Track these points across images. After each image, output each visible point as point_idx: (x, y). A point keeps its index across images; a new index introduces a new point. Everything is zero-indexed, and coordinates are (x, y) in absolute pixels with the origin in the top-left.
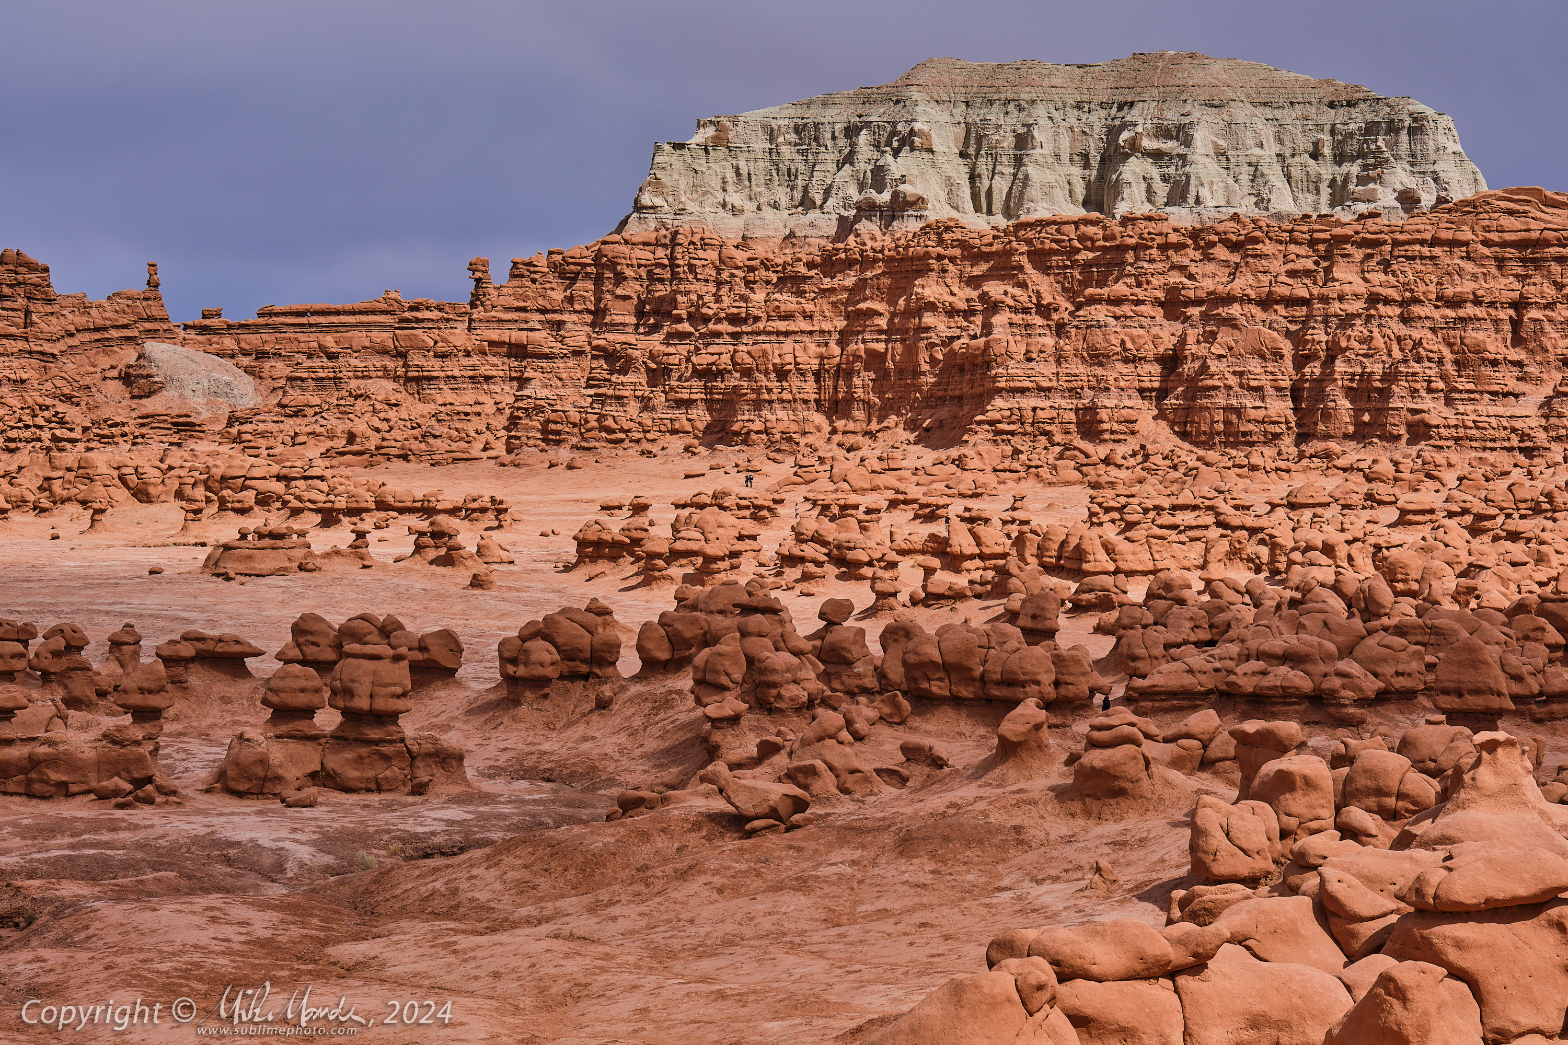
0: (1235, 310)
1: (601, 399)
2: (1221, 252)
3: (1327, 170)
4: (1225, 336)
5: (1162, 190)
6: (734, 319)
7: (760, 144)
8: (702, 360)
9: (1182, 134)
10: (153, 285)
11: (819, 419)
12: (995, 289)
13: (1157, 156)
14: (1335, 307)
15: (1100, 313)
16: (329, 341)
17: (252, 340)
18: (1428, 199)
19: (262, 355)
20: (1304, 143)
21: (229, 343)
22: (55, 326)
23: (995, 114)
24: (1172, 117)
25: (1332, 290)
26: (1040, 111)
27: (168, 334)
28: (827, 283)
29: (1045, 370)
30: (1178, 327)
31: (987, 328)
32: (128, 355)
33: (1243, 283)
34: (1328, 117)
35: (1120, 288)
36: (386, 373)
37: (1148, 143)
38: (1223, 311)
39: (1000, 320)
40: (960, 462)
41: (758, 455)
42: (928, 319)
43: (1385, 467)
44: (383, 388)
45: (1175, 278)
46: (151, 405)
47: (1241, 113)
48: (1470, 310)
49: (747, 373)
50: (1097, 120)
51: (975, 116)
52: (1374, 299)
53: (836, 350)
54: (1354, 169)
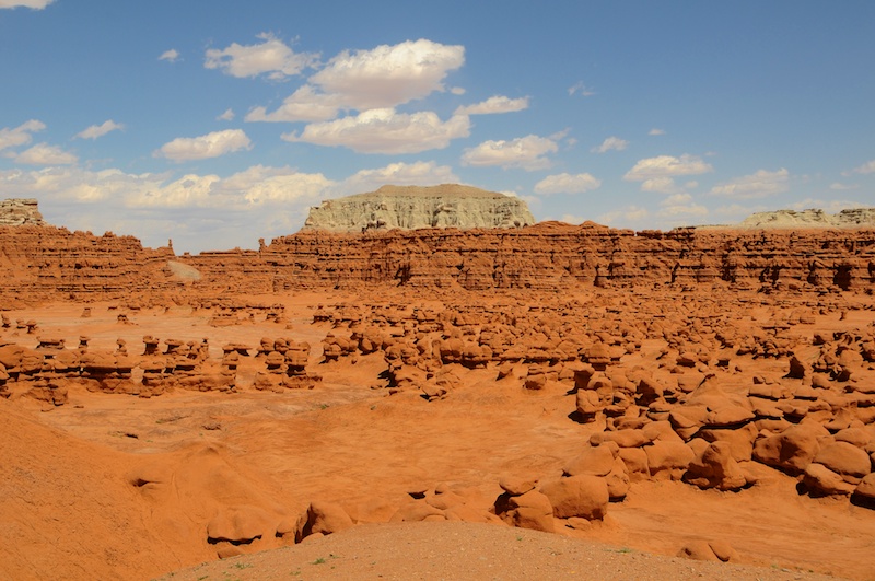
0: (477, 253)
1: (300, 277)
2: (472, 237)
3: (493, 216)
4: (475, 260)
5: (450, 221)
6: (337, 255)
7: (339, 207)
8: (329, 267)
9: (454, 205)
10: (170, 245)
11: (362, 282)
12: (411, 247)
13: (448, 211)
14: (504, 253)
15: (441, 254)
16: (222, 261)
17: (198, 261)
18: (522, 224)
19: (201, 265)
20: (487, 208)
21: (192, 261)
22: (143, 257)
23: (404, 200)
24: (452, 202)
25: (503, 247)
26: (416, 200)
27: (175, 259)
28: (363, 245)
29: (425, 270)
30: (462, 257)
31: (409, 258)
32: (163, 265)
33: (478, 247)
34: (493, 201)
35: (445, 247)
36: (238, 270)
37: (445, 208)
38: (474, 253)
39: (412, 255)
40: (404, 294)
41: (346, 292)
42: (392, 255)
43: (519, 296)
44: (237, 274)
45: (460, 245)
46: (171, 278)
47: (470, 200)
48: (540, 253)
49: (342, 270)
50: (431, 202)
51: (398, 201)
52: (515, 251)
53: (366, 263)
54: (501, 216)
